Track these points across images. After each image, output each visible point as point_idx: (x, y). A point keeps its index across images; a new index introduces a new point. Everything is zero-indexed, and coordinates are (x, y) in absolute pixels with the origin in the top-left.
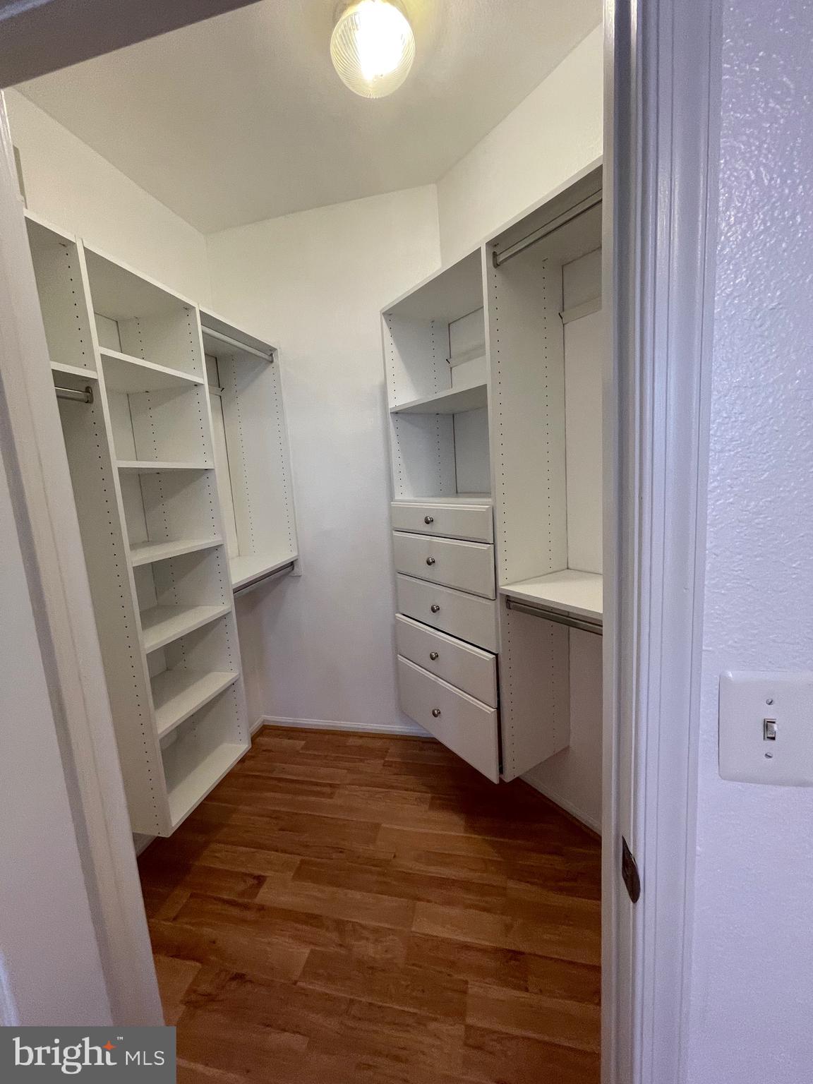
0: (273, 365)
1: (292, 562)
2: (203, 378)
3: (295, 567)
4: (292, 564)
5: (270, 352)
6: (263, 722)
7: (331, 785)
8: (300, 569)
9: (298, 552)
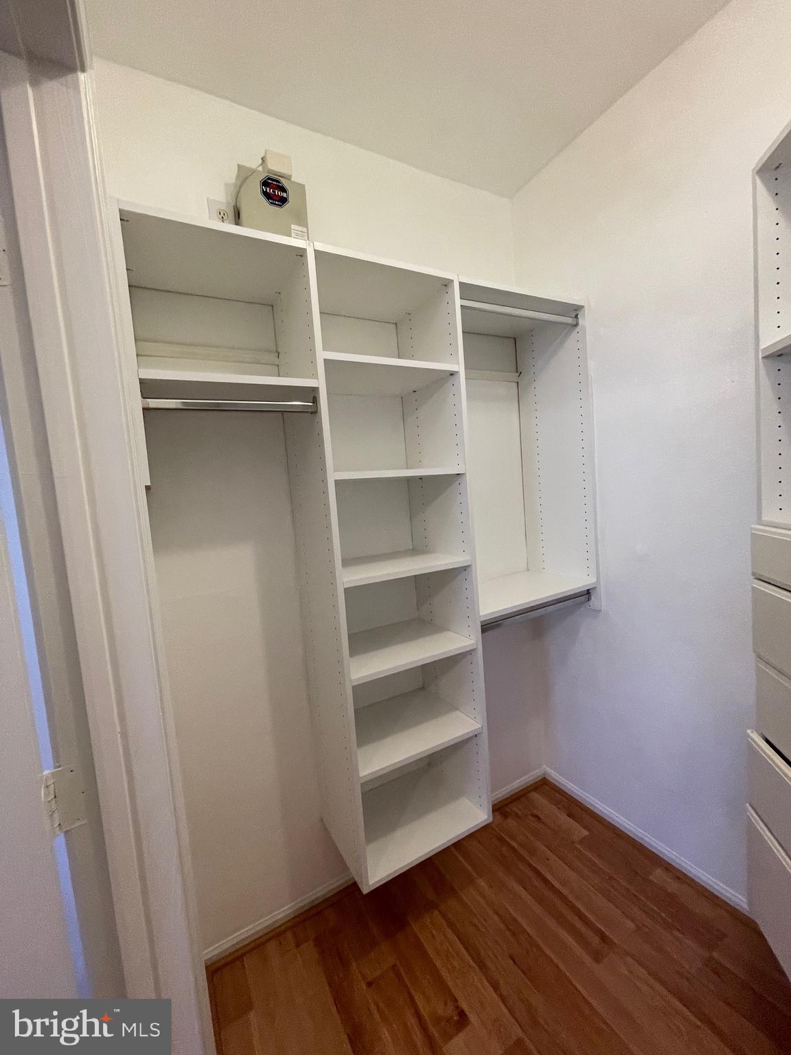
0: (578, 329)
1: (588, 590)
2: (458, 363)
3: (593, 598)
4: (588, 593)
5: (574, 311)
6: (544, 774)
7: (603, 937)
8: (600, 601)
9: (598, 578)
